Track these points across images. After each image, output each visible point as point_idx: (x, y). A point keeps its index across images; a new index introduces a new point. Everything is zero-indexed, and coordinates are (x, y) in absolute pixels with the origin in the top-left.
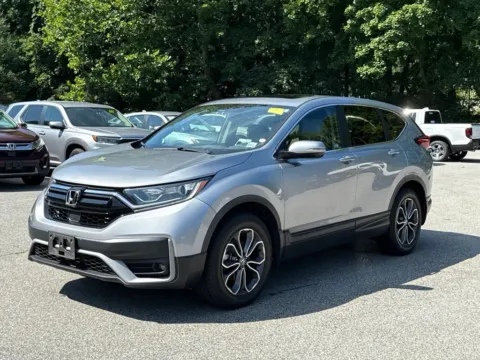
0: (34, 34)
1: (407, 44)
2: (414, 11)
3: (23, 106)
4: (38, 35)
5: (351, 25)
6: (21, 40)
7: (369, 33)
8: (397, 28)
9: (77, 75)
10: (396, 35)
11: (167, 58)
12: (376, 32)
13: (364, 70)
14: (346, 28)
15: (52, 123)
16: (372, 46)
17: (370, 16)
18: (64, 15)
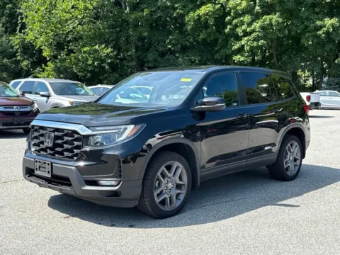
0: (19, 34)
1: (265, 42)
2: (271, 20)
3: (21, 82)
4: (22, 34)
5: (230, 29)
6: (10, 38)
7: (242, 34)
8: (259, 31)
9: (49, 61)
10: (258, 36)
11: (109, 50)
12: (246, 34)
13: (237, 58)
14: (227, 30)
15: (42, 93)
16: (243, 42)
17: (242, 23)
18: (41, 22)
